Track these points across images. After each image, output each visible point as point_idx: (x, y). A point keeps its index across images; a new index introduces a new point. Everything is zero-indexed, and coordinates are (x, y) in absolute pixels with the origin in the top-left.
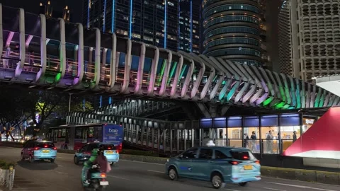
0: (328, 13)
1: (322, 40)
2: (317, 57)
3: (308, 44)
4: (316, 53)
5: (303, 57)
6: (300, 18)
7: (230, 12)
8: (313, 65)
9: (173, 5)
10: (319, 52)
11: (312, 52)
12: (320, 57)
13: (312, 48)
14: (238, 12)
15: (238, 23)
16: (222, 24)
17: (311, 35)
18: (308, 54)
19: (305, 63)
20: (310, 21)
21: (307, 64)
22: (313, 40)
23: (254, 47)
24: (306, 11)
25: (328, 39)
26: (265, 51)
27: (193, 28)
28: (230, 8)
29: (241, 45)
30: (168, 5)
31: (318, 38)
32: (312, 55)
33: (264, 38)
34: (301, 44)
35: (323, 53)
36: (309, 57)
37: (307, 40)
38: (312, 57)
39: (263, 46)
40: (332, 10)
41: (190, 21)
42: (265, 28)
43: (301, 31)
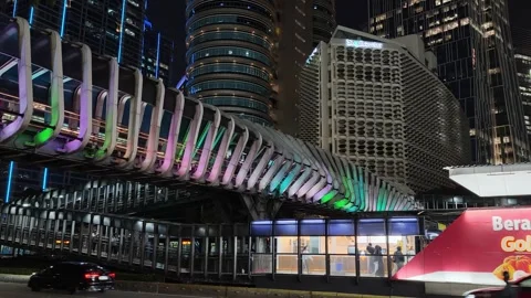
0: (369, 78)
1: (360, 114)
2: (353, 138)
3: (343, 118)
4: (352, 132)
5: (336, 136)
6: (333, 80)
7: (230, 58)
8: (348, 148)
9: (133, 34)
10: (357, 130)
11: (347, 129)
12: (357, 138)
13: (347, 124)
14: (242, 60)
15: (241, 76)
16: (219, 75)
17: (346, 105)
18: (342, 132)
19: (338, 144)
20: (346, 87)
21: (340, 146)
22: (350, 112)
23: (261, 114)
24: (341, 71)
25: (368, 114)
26: (275, 122)
27: (160, 76)
28: (231, 53)
29: (244, 110)
30: (125, 34)
31: (356, 111)
32: (347, 133)
33: (274, 102)
34: (334, 117)
35: (361, 133)
36: (343, 137)
37: (342, 113)
38: (347, 137)
39: (272, 115)
40: (373, 75)
41: (156, 64)
42: (276, 89)
43: (333, 98)
